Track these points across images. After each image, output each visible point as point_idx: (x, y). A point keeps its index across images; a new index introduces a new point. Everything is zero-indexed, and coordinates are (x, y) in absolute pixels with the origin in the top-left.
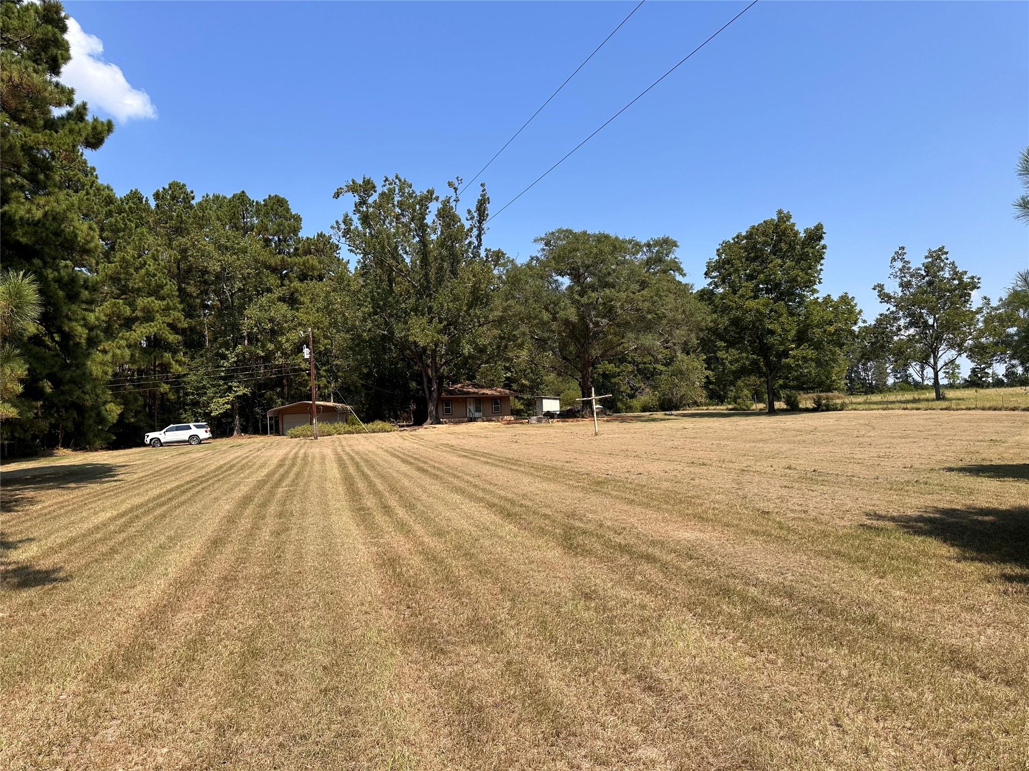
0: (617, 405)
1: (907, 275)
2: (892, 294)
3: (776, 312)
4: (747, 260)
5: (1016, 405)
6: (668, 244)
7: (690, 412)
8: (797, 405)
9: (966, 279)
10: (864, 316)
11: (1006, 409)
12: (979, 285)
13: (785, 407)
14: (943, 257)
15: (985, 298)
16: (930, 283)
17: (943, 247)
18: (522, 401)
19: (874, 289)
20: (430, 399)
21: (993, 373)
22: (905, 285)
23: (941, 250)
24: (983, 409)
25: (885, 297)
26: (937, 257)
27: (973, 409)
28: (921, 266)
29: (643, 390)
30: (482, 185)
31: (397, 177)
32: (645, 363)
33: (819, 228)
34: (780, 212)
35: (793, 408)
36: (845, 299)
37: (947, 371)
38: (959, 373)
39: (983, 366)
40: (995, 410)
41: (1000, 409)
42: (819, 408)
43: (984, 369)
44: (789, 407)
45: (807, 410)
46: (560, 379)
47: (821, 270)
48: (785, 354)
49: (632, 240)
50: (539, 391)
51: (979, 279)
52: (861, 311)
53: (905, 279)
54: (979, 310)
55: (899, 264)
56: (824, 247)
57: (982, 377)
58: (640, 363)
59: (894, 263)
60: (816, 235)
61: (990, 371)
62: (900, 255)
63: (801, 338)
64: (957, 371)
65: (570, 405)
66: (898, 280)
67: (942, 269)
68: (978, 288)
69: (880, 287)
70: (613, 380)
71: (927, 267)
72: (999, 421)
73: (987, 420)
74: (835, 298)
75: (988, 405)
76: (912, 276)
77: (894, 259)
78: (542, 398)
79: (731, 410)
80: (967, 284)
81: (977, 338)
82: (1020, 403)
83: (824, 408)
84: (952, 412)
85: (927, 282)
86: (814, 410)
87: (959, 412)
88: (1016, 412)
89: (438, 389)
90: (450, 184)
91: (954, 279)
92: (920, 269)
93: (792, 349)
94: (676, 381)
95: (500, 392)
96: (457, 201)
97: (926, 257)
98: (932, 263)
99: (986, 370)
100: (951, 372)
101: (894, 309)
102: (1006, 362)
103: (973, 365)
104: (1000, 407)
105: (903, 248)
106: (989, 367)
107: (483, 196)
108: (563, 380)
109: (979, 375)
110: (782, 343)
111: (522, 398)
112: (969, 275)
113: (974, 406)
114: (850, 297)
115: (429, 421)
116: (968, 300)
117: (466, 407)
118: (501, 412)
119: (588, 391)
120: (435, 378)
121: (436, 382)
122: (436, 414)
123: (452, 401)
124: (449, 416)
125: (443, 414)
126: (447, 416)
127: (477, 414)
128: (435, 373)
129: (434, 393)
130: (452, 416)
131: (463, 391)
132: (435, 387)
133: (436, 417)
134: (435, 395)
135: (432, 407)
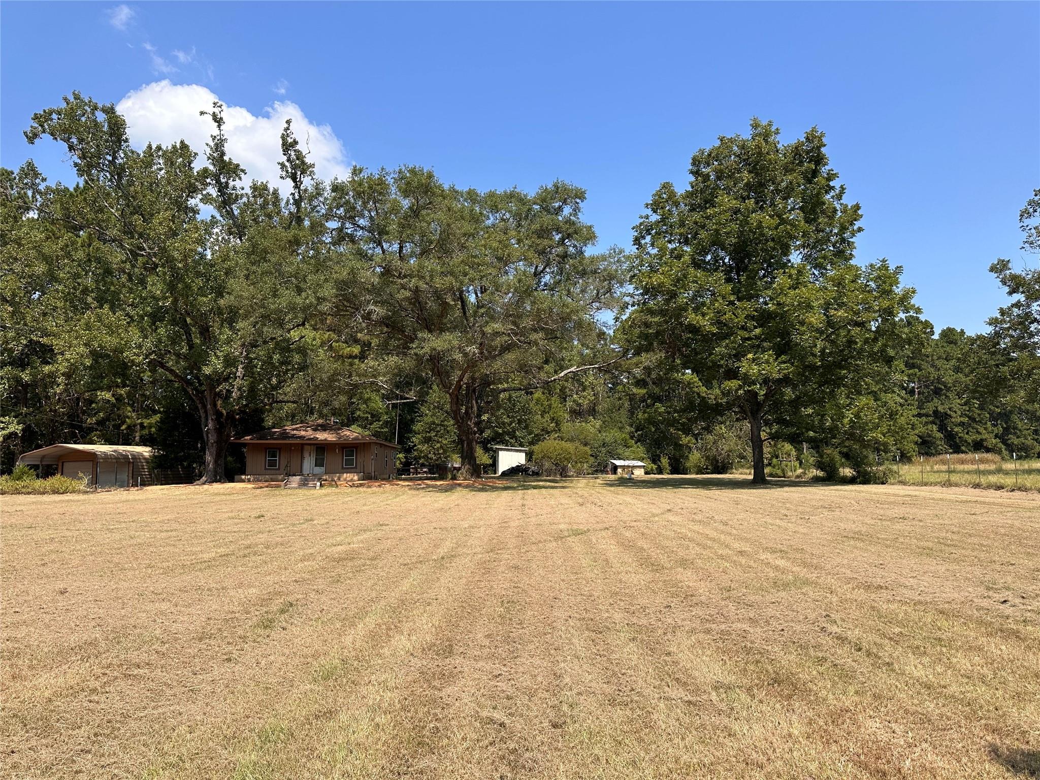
2: (1025, 275)
6: (565, 194)
8: (836, 472)
20: (207, 444)
34: (754, 124)
35: (831, 477)
36: (879, 271)
42: (860, 477)
45: (848, 481)
60: (810, 154)
86: (854, 481)
89: (219, 431)
115: (205, 478)
117: (302, 458)
118: (356, 467)
119: (468, 438)
120: (211, 412)
121: (212, 419)
122: (215, 468)
123: (280, 449)
124: (273, 472)
125: (266, 469)
126: (269, 472)
127: (317, 470)
128: (211, 404)
129: (209, 435)
130: (277, 471)
131: (287, 434)
132: (210, 425)
133: (216, 471)
134: (212, 438)
135: (208, 459)
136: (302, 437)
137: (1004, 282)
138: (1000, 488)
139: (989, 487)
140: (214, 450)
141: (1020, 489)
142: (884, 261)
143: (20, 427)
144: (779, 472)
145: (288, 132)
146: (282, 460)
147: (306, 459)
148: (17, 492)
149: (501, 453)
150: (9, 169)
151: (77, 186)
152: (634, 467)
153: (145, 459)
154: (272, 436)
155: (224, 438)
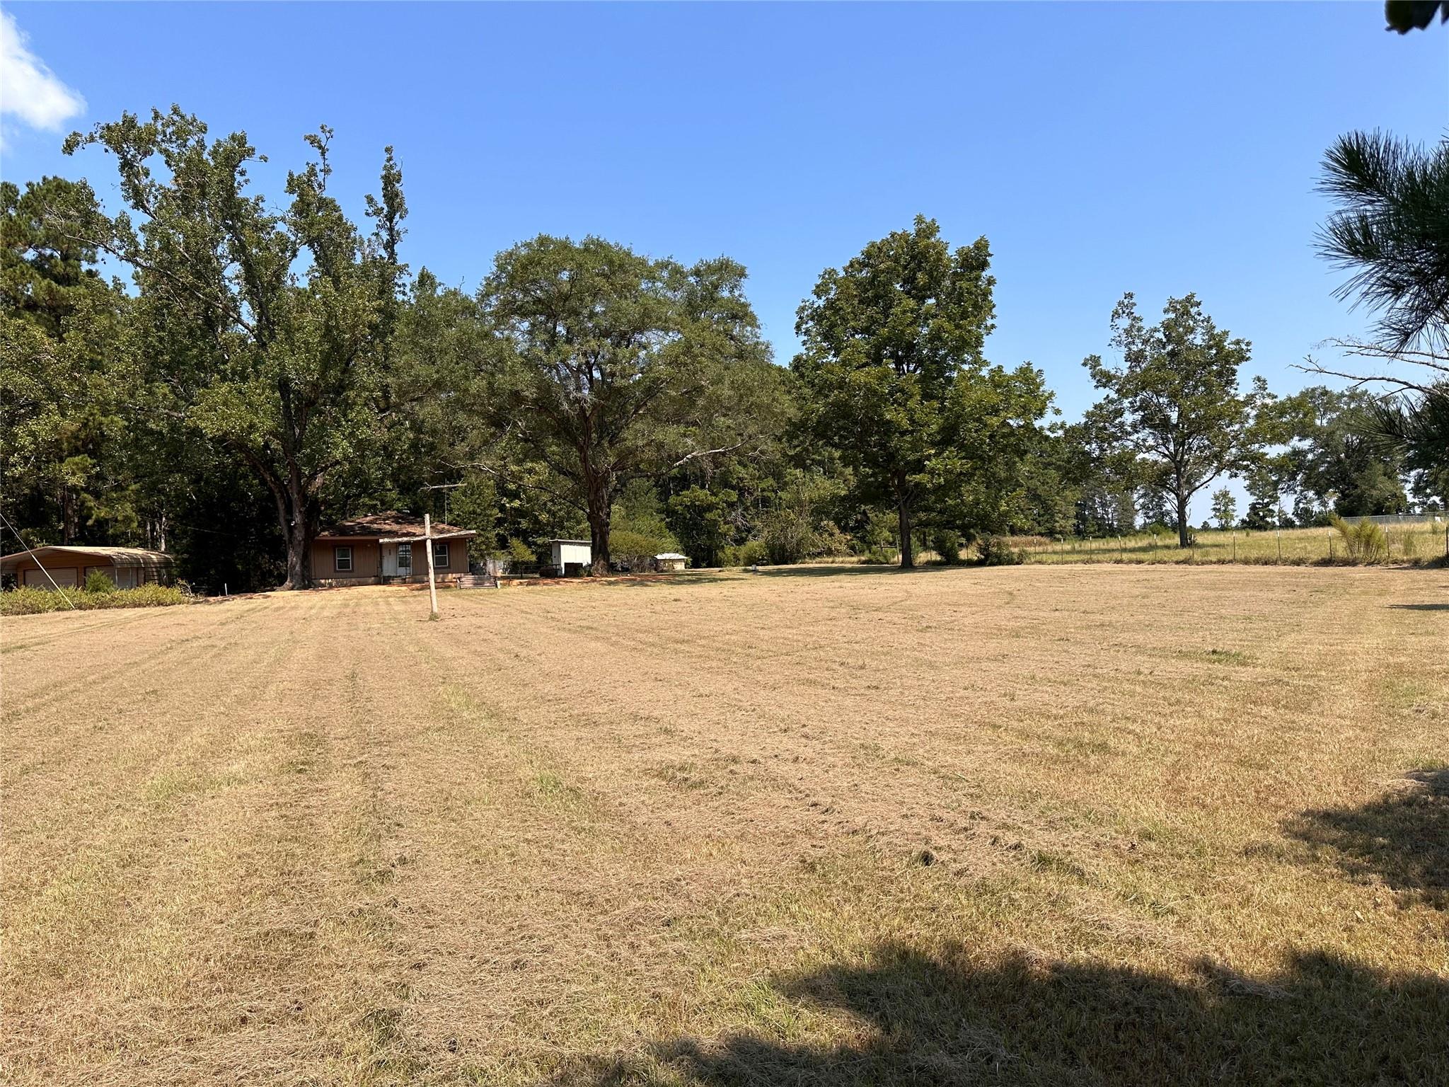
1: (1137, 341)
2: (1113, 372)
3: (902, 391)
4: (861, 302)
5: (1303, 555)
6: (728, 271)
7: (811, 566)
8: (956, 555)
9: (1228, 345)
10: (1057, 402)
11: (1285, 562)
12: (1248, 355)
13: (939, 558)
14: (1193, 310)
15: (1259, 379)
16: (1172, 354)
17: (1192, 296)
18: (533, 548)
19: (1085, 364)
20: (291, 542)
21: (1280, 511)
22: (1135, 358)
23: (1189, 299)
24: (1246, 562)
25: (1104, 379)
26: (1183, 310)
27: (1231, 562)
28: (1159, 326)
29: (759, 531)
30: (388, 150)
31: (176, 111)
33: (981, 246)
34: (920, 220)
35: (950, 560)
36: (1026, 374)
37: (1218, 507)
38: (1234, 511)
39: (1266, 501)
40: (1266, 563)
41: (1275, 563)
42: (988, 559)
43: (1268, 504)
44: (944, 560)
45: (970, 564)
47: (993, 326)
48: (918, 467)
49: (669, 263)
51: (1248, 344)
52: (1052, 394)
53: (1134, 348)
54: (1250, 400)
55: (1124, 322)
56: (991, 282)
57: (1265, 516)
59: (1117, 321)
60: (975, 260)
61: (1275, 508)
62: (1125, 307)
63: (948, 437)
64: (1231, 507)
66: (1124, 350)
67: (1192, 330)
68: (1248, 359)
69: (1093, 362)
70: (708, 516)
71: (1167, 326)
72: (1267, 586)
73: (1244, 585)
74: (1009, 371)
75: (1254, 554)
76: (1145, 342)
77: (1116, 314)
78: (560, 543)
79: (864, 562)
80: (1230, 354)
81: (1243, 445)
82: (1311, 552)
83: (995, 560)
84: (1193, 568)
85: (1168, 353)
86: (980, 563)
87: (1206, 567)
88: (1302, 568)
89: (307, 526)
90: (313, 140)
91: (1210, 348)
92: (1156, 330)
93: (928, 458)
96: (327, 171)
97: (1166, 311)
98: (1176, 321)
99: (1271, 507)
100: (1223, 508)
101: (1115, 396)
102: (1296, 492)
103: (1252, 499)
104: (1275, 558)
105: (1130, 296)
106: (1274, 502)
107: (388, 169)
109: (1261, 514)
110: (914, 448)
111: (535, 544)
112: (1232, 338)
113: (1231, 557)
114: (1035, 370)
115: (289, 583)
116: (1232, 382)
117: (381, 557)
118: (449, 567)
119: (601, 531)
120: (299, 503)
121: (300, 512)
122: (302, 571)
123: (352, 547)
124: (344, 574)
125: (336, 570)
126: (339, 574)
127: (402, 571)
128: (298, 494)
129: (296, 532)
130: (351, 574)
131: (369, 528)
132: (298, 519)
133: (303, 575)
134: (299, 535)
135: (293, 559)
136: (379, 532)
137: (1094, 376)
138: (1139, 562)
139: (1130, 562)
140: (300, 550)
141: (1159, 562)
142: (1029, 364)
144: (881, 559)
145: (391, 162)
146: (359, 561)
147: (385, 559)
148: (103, 606)
149: (562, 547)
152: (673, 561)
153: (154, 563)
154: (354, 531)
155: (310, 535)
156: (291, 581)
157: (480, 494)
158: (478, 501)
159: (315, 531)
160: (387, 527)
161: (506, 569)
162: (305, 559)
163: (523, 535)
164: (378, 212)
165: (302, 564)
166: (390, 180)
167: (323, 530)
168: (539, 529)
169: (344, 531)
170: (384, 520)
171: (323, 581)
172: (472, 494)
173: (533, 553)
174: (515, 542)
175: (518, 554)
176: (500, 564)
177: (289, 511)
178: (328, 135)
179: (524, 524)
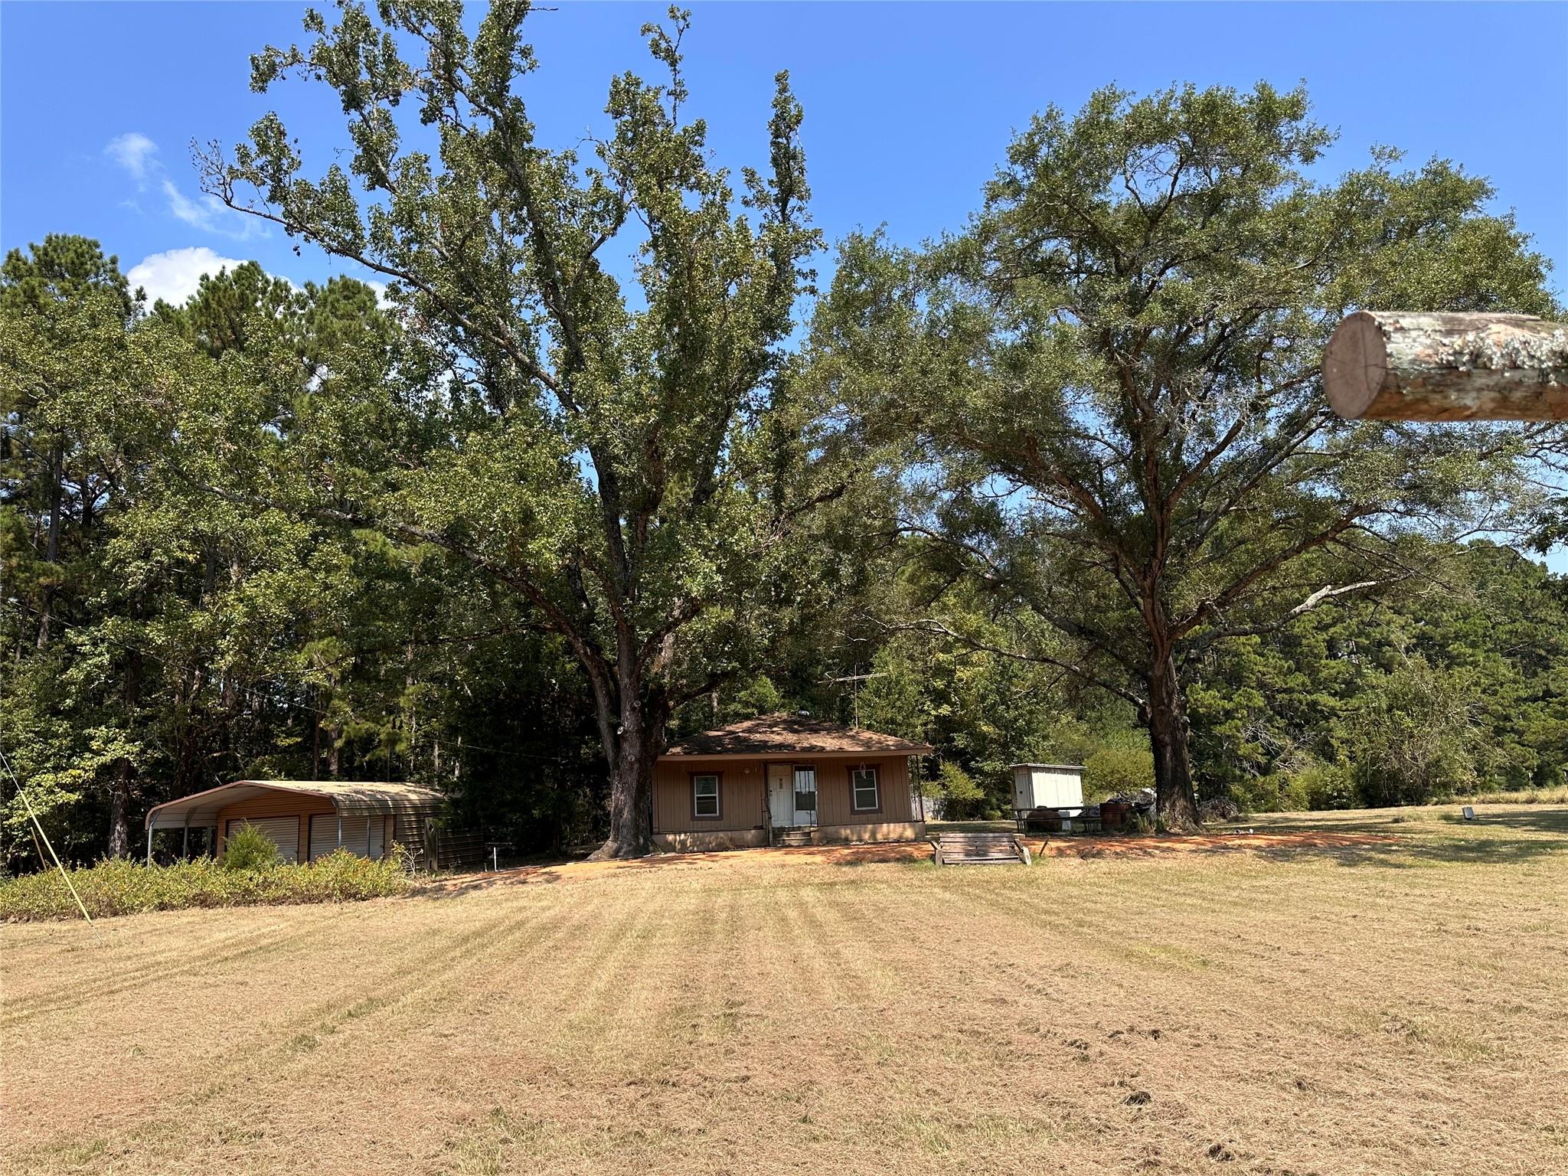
0: (1229, 791)
18: (979, 779)
20: (617, 766)
29: (1291, 753)
32: (1289, 691)
46: (1084, 727)
50: (1025, 752)
58: (1279, 691)
65: (1113, 789)
70: (1218, 730)
78: (1030, 770)
89: (644, 735)
94: (1408, 722)
95: (868, 743)
107: (782, 104)
108: (1092, 729)
111: (981, 771)
115: (610, 844)
117: (768, 792)
118: (880, 810)
120: (631, 694)
121: (633, 709)
122: (635, 820)
123: (720, 774)
124: (707, 824)
125: (693, 818)
126: (698, 824)
127: (803, 818)
128: (630, 676)
129: (626, 746)
130: (718, 823)
131: (746, 739)
132: (628, 723)
133: (637, 826)
134: (631, 752)
135: (619, 799)
136: (764, 746)
140: (632, 779)
143: (135, 747)
146: (732, 799)
147: (773, 793)
149: (1035, 776)
150: (89, 238)
151: (222, 274)
153: (414, 808)
154: (722, 745)
155: (651, 752)
156: (615, 840)
157: (900, 694)
158: (898, 704)
159: (658, 744)
160: (778, 739)
161: (938, 812)
162: (641, 797)
163: (964, 759)
164: (762, 200)
165: (636, 806)
166: (783, 124)
167: (674, 745)
168: (982, 746)
169: (707, 746)
170: (770, 726)
171: (670, 837)
172: (888, 694)
173: (978, 786)
174: (949, 768)
175: (957, 787)
176: (929, 804)
177: (616, 710)
178: (682, 23)
179: (960, 741)
